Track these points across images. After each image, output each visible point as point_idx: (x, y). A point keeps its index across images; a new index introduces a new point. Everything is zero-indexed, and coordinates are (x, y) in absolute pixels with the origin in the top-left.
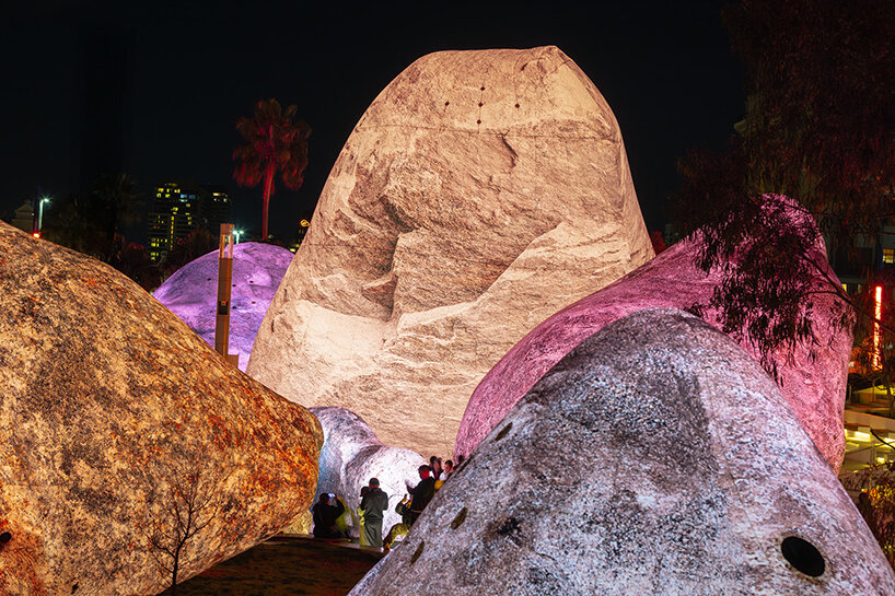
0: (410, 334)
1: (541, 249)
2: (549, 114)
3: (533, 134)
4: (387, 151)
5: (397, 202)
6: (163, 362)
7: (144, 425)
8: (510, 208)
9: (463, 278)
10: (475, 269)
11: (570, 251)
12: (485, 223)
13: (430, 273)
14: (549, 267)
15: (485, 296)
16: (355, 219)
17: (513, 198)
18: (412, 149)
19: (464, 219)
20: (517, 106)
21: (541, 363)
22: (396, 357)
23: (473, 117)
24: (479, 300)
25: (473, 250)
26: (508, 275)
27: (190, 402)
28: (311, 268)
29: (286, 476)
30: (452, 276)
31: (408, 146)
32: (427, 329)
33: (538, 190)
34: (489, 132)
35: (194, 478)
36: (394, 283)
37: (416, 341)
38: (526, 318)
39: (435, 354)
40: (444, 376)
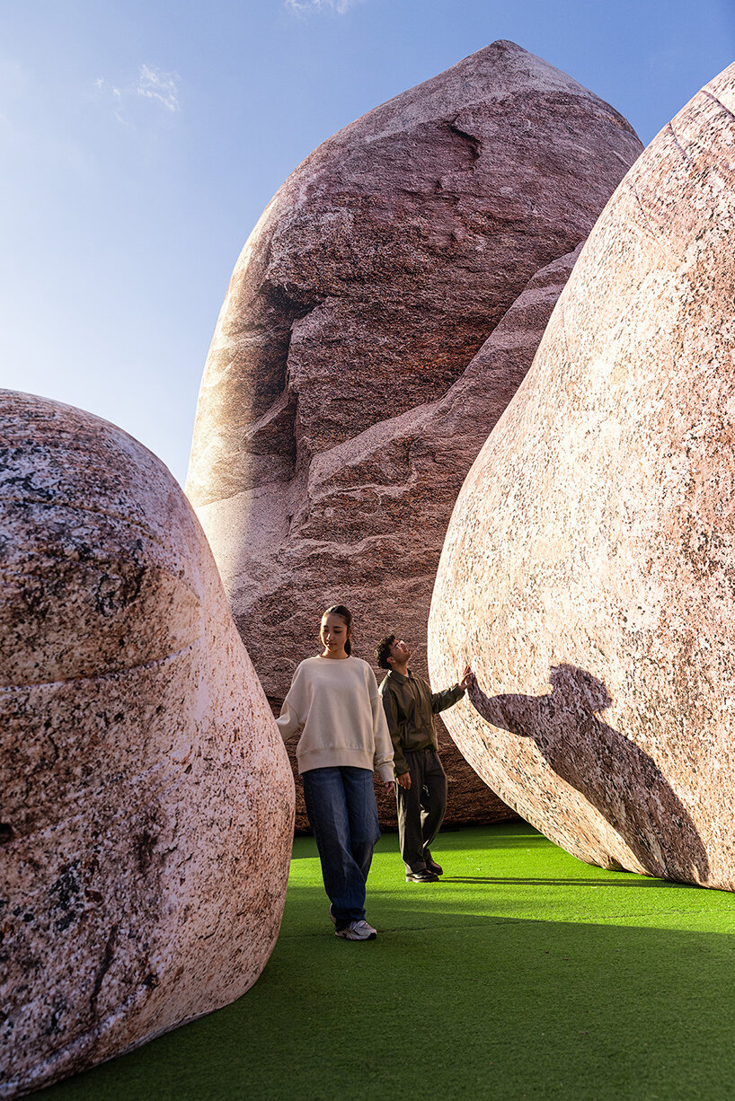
3: (503, 110)
5: (285, 280)
8: (482, 221)
9: (413, 360)
10: (433, 340)
12: (438, 256)
13: (352, 367)
15: (461, 386)
17: (482, 205)
18: (303, 200)
19: (401, 259)
22: (313, 542)
24: (449, 397)
25: (424, 307)
26: (498, 339)
30: (392, 362)
32: (361, 473)
36: (293, 407)
37: (343, 501)
39: (381, 517)
40: (406, 559)
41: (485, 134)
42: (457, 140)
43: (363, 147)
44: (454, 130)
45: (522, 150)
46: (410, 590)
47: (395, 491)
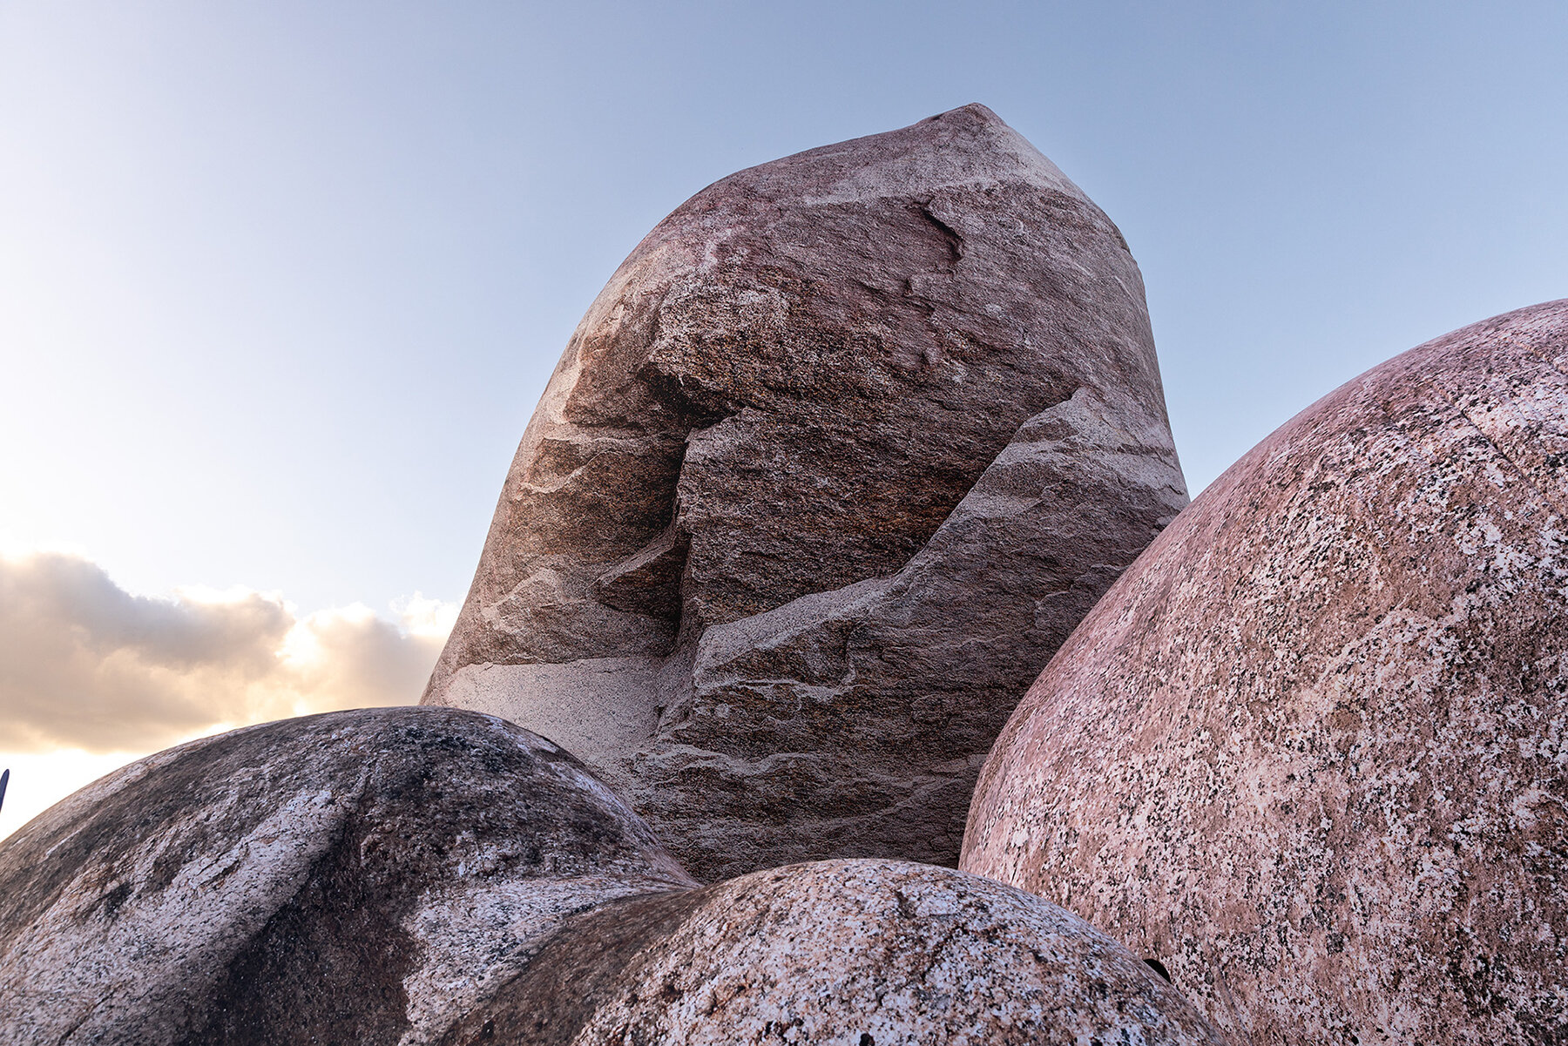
0: (729, 680)
1: (1045, 445)
3: (990, 202)
4: (652, 288)
5: (679, 368)
8: (962, 344)
9: (862, 516)
10: (891, 492)
11: (1107, 459)
12: (904, 380)
13: (775, 511)
14: (1067, 489)
15: (921, 560)
16: (581, 438)
17: (963, 322)
19: (853, 375)
24: (908, 571)
25: (882, 446)
26: (976, 504)
30: (831, 513)
31: (699, 262)
32: (776, 662)
34: (883, 204)
36: (681, 552)
37: (745, 698)
39: (799, 727)
40: (828, 790)
41: (968, 230)
42: (932, 230)
43: (803, 210)
44: (928, 216)
45: (1014, 258)
46: (829, 835)
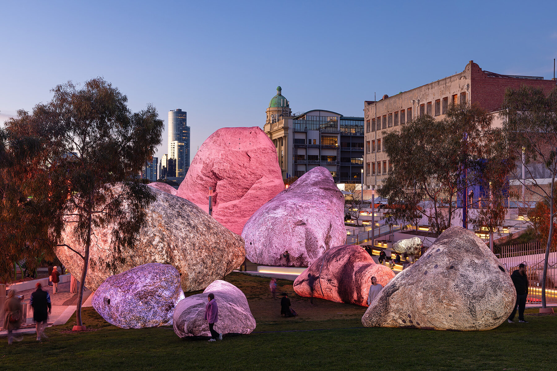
0: (221, 209)
1: (258, 184)
2: (259, 146)
3: (255, 151)
4: (212, 157)
5: (216, 171)
6: (212, 226)
7: (211, 243)
8: (250, 173)
9: (237, 193)
10: (240, 190)
11: (266, 184)
12: (243, 177)
13: (227, 192)
14: (260, 189)
15: (243, 198)
16: (204, 177)
17: (250, 170)
18: (220, 157)
19: (237, 176)
20: (250, 144)
21: (268, 217)
22: (217, 216)
23: (237, 147)
24: (241, 199)
25: (239, 185)
26: (249, 191)
27: (220, 236)
28: (189, 191)
29: (240, 254)
30: (233, 192)
31: (219, 156)
32: (226, 208)
33: (257, 168)
34: (242, 151)
35: (222, 256)
36: (217, 195)
37: (223, 211)
38: (254, 204)
39: (229, 215)
41: (252, 156)
42: (248, 156)
44: (247, 154)
45: (257, 160)
47: (231, 211)
